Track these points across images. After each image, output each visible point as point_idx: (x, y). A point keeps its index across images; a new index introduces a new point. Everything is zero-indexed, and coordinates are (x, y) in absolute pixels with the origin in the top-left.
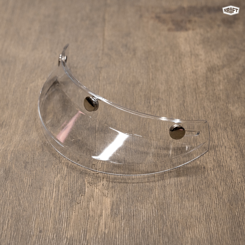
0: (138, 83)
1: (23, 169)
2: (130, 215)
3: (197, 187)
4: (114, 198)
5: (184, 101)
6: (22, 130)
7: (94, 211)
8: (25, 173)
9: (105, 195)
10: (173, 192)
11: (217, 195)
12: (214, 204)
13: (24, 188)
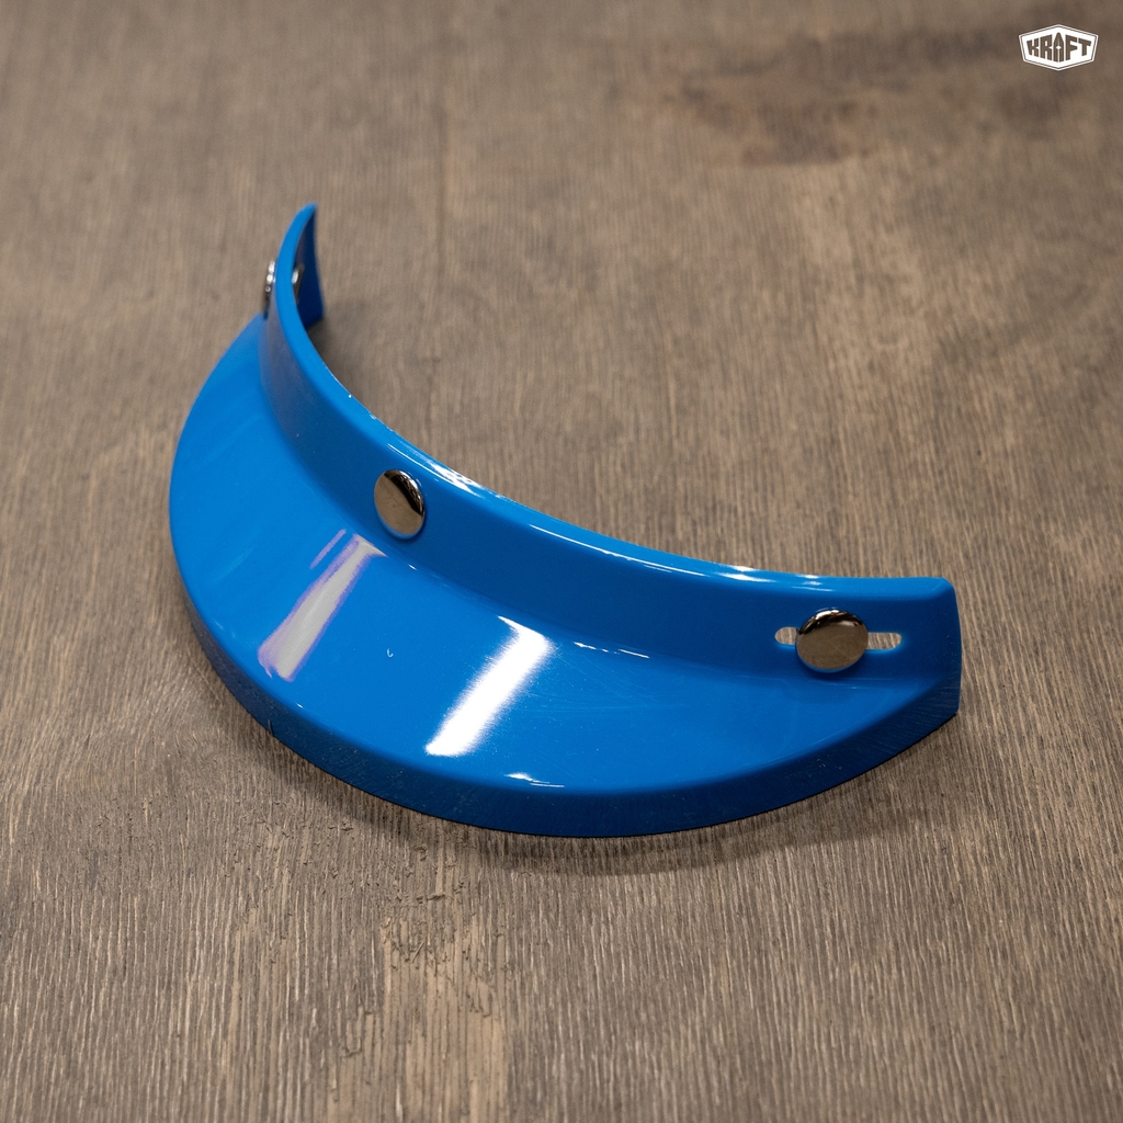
1: (82, 886)
2: (601, 1107)
3: (917, 949)
4: (521, 1017)
5: (835, 516)
6: (70, 689)
7: (427, 1089)
8: (94, 909)
9: (477, 1005)
10: (801, 980)
11: (1010, 988)
12: (997, 1036)
13: (90, 987)
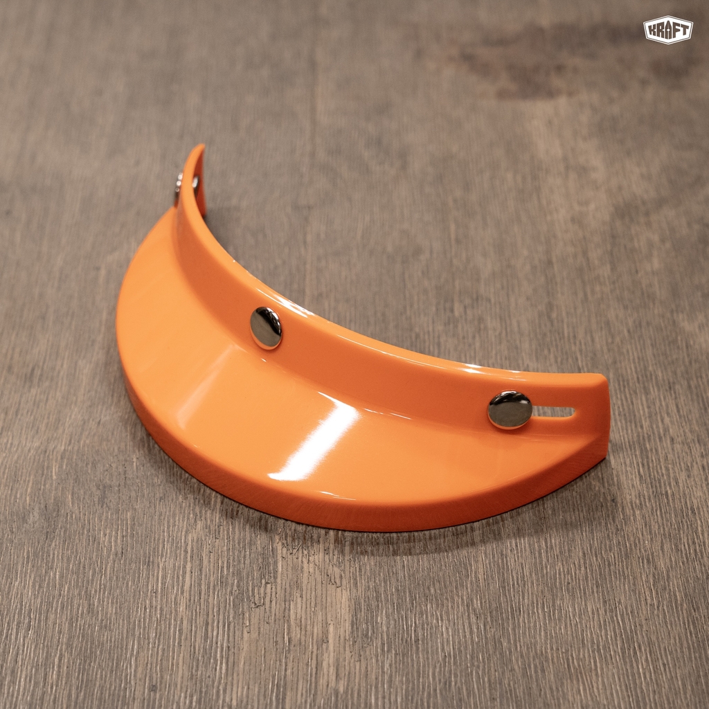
0: (418, 251)
1: (97, 505)
2: (406, 641)
3: (596, 557)
4: (359, 588)
5: (550, 306)
6: (89, 391)
7: (303, 627)
8: (104, 517)
9: (333, 581)
10: (527, 572)
11: (652, 581)
12: (644, 607)
13: (101, 562)
